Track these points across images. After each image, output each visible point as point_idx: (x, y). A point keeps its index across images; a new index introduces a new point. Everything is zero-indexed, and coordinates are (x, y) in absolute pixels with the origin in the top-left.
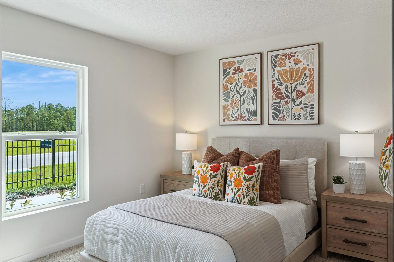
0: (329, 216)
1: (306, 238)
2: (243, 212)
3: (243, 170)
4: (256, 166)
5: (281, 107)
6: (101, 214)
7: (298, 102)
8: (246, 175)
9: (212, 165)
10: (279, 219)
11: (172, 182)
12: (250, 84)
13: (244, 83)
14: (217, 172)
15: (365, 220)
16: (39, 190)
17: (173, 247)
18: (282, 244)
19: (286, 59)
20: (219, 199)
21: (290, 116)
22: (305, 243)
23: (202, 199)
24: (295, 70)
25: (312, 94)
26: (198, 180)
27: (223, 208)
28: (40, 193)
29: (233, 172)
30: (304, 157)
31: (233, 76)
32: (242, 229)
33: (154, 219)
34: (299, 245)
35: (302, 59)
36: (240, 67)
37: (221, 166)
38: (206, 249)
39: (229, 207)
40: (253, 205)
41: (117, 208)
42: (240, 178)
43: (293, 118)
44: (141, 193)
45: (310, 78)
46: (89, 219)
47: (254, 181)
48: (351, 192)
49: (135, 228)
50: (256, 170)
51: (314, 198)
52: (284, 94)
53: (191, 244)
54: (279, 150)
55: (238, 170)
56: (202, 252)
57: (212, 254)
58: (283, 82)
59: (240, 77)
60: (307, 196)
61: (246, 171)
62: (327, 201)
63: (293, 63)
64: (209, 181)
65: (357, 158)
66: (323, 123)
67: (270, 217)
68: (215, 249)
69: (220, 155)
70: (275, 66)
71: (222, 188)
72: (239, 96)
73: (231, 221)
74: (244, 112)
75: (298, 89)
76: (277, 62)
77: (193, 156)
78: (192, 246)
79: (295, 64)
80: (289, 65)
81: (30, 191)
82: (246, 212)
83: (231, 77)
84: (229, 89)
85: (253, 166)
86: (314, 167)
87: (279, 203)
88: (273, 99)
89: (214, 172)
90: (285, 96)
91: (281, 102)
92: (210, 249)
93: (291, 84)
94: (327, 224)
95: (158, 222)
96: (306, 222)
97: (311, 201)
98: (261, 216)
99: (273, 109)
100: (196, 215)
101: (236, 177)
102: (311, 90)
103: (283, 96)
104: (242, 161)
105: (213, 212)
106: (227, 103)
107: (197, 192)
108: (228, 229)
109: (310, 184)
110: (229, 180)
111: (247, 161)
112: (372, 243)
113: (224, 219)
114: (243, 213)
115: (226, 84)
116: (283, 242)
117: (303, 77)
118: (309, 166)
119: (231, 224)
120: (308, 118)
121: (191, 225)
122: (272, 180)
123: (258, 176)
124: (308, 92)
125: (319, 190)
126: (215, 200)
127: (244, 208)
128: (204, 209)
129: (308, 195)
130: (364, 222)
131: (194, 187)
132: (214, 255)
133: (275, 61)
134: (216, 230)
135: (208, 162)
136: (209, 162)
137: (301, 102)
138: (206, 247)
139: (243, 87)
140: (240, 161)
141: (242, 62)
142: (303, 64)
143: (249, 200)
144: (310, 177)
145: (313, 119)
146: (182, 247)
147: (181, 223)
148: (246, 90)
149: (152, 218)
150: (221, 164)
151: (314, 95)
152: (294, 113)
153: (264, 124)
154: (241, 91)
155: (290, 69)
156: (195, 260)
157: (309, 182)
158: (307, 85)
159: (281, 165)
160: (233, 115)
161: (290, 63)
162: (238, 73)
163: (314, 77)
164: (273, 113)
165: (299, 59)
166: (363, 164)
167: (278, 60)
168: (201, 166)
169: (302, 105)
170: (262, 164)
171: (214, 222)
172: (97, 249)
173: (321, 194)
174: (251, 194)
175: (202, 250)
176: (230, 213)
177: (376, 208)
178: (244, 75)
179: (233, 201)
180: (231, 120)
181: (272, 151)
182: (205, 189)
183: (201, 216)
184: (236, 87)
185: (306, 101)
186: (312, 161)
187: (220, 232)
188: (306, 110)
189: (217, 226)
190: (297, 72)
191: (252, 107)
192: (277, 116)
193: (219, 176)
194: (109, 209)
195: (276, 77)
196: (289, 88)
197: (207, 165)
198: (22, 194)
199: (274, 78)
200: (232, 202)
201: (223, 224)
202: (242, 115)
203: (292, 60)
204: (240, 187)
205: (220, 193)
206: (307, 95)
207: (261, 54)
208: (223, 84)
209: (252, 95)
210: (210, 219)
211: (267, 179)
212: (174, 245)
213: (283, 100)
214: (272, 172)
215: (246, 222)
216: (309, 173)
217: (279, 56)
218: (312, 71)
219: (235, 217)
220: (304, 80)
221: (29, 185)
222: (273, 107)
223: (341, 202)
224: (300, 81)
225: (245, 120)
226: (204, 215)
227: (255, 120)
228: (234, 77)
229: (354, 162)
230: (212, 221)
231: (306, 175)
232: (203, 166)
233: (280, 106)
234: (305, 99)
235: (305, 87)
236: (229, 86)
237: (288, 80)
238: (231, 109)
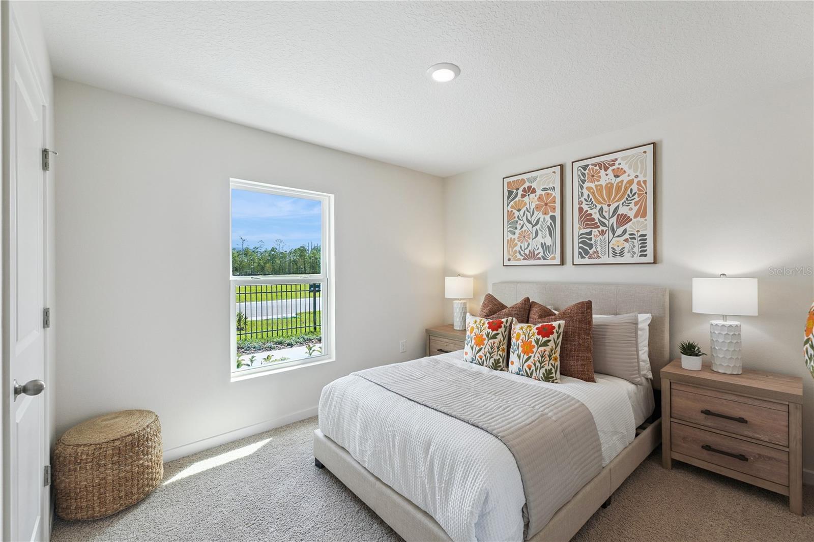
0: (674, 404)
1: (637, 435)
2: (534, 394)
3: (534, 329)
4: (555, 324)
5: (593, 239)
6: (340, 383)
7: (619, 231)
8: (540, 337)
9: (491, 321)
10: (592, 408)
11: (440, 339)
12: (546, 209)
13: (538, 208)
14: (497, 330)
15: (743, 419)
16: (298, 340)
17: (425, 445)
18: (597, 447)
19: (601, 171)
20: (500, 369)
21: (607, 252)
22: (634, 444)
23: (476, 367)
24: (615, 185)
25: (643, 219)
26: (471, 340)
27: (505, 384)
28: (298, 344)
29: (521, 332)
30: (630, 313)
31: (521, 199)
32: (532, 424)
33: (404, 397)
34: (624, 447)
35: (626, 168)
36: (531, 186)
37: (502, 322)
38: (473, 457)
39: (513, 382)
40: (550, 381)
41: (360, 376)
42: (531, 342)
43: (611, 255)
44: (401, 352)
45: (639, 195)
46: (325, 387)
47: (552, 347)
48: (715, 370)
49: (377, 408)
50: (554, 331)
51: (647, 374)
52: (597, 221)
53: (451, 445)
54: (591, 302)
55: (528, 330)
56: (466, 461)
57: (482, 467)
58: (595, 203)
59: (532, 201)
60: (637, 371)
61: (540, 332)
62: (671, 381)
63: (611, 175)
64: (485, 342)
65: (725, 317)
66: (662, 262)
67: (577, 405)
68: (487, 458)
69: (503, 307)
70: (584, 182)
71: (505, 354)
72: (530, 226)
73: (515, 408)
74: (538, 247)
75: (620, 212)
76: (587, 176)
77: (468, 306)
78: (452, 449)
79: (615, 176)
80: (606, 178)
81: (288, 341)
82: (538, 394)
83: (519, 200)
84: (516, 217)
85: (550, 324)
86: (647, 328)
87: (591, 380)
88: (580, 229)
89: (493, 330)
90: (599, 224)
91: (593, 233)
92: (479, 457)
93: (609, 205)
94: (671, 417)
95: (409, 401)
96: (635, 411)
97: (644, 380)
98: (564, 401)
99: (581, 243)
100: (462, 394)
101: (524, 339)
102: (642, 213)
103: (597, 223)
104: (534, 316)
105: (489, 391)
106: (513, 237)
107: (469, 356)
108: (509, 423)
109: (640, 353)
110: (514, 343)
111: (541, 317)
112: (757, 456)
113: (503, 405)
114: (534, 396)
115: (512, 211)
116: (600, 445)
117: (628, 195)
118: (640, 326)
119: (515, 414)
120: (636, 255)
121: (453, 412)
122: (580, 345)
123: (558, 339)
124: (636, 216)
125: (656, 363)
126: (495, 370)
127: (535, 386)
128: (478, 383)
129: (639, 370)
130: (742, 421)
131: (465, 350)
132: (485, 470)
133: (584, 175)
134: (490, 423)
135: (485, 316)
136: (487, 316)
137: (625, 231)
138: (473, 453)
139: (536, 213)
140: (530, 315)
141: (535, 179)
142: (629, 176)
143: (543, 374)
144: (641, 343)
145: (646, 255)
146: (438, 448)
147: (439, 407)
148: (540, 218)
149: (401, 395)
150: (503, 320)
151: (646, 220)
152: (613, 248)
153: (566, 264)
154: (534, 220)
155: (607, 185)
156: (456, 471)
157: (640, 349)
158: (635, 206)
159: (594, 324)
160: (522, 252)
161: (607, 175)
162: (529, 195)
163: (646, 193)
164: (580, 248)
165: (622, 169)
166: (737, 326)
167: (587, 173)
168: (475, 322)
169: (627, 236)
170: (564, 321)
171: (489, 409)
172: (333, 429)
173: (661, 370)
174: (547, 365)
175: (466, 457)
176: (515, 393)
177: (766, 401)
178: (538, 196)
179: (521, 373)
180: (519, 260)
181: (580, 303)
182: (481, 353)
183: (470, 396)
184: (526, 215)
185: (633, 228)
186: (644, 320)
187: (495, 429)
188: (634, 242)
189: (492, 416)
190: (619, 188)
191: (548, 241)
192: (587, 253)
193: (500, 337)
194: (351, 376)
195: (585, 196)
196: (606, 212)
197: (484, 320)
198: (280, 343)
199: (582, 199)
200: (518, 374)
201: (501, 414)
202: (534, 252)
203: (610, 171)
204: (530, 355)
205: (501, 360)
206: (634, 220)
207: (562, 167)
208: (508, 211)
209: (549, 224)
210: (483, 402)
211: (571, 344)
212: (426, 442)
213: (596, 230)
214: (579, 335)
215: (539, 412)
216: (639, 336)
217: (590, 167)
218: (643, 185)
219: (522, 402)
220: (629, 199)
221: (289, 333)
222: (580, 240)
223: (696, 384)
224: (623, 201)
225: (539, 258)
226: (475, 394)
227: (554, 258)
228: (523, 201)
229: (721, 322)
230: (486, 406)
231: (635, 339)
232: (478, 322)
233: (591, 238)
234: (630, 227)
235: (631, 209)
236: (517, 214)
237: (604, 200)
238: (519, 244)
